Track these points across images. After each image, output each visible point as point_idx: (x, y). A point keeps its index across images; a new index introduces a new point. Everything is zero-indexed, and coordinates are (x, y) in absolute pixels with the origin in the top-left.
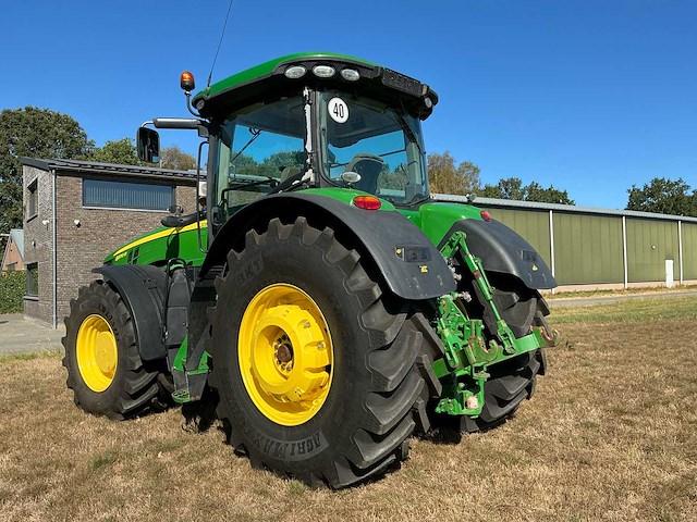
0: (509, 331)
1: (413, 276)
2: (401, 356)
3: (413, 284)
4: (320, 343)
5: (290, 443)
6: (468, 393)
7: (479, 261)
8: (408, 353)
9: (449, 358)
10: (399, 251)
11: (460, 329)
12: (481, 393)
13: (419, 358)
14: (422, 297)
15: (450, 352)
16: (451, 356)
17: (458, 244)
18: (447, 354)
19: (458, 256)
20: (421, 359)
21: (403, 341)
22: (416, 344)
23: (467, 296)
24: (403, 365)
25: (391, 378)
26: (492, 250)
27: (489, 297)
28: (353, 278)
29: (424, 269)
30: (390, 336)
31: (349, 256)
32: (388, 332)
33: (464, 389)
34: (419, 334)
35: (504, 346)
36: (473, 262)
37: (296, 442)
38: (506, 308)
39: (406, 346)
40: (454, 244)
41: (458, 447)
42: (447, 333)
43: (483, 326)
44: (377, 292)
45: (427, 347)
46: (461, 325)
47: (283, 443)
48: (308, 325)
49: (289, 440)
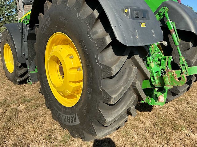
0: (185, 63)
1: (134, 29)
2: (121, 83)
3: (134, 36)
4: (79, 67)
5: (64, 115)
6: (159, 93)
7: (174, 24)
8: (127, 80)
9: (152, 80)
10: (126, 11)
11: (159, 60)
12: (166, 93)
13: (134, 83)
14: (140, 44)
15: (153, 77)
16: (154, 79)
17: (164, 15)
18: (152, 78)
19: (163, 21)
20: (135, 83)
21: (124, 73)
22: (132, 75)
23: (165, 43)
24: (122, 88)
25: (114, 96)
26: (182, 18)
27: (177, 44)
28: (94, 30)
29: (143, 25)
30: (115, 70)
31: (92, 14)
32: (113, 67)
33: (157, 91)
34: (135, 69)
35: (182, 70)
36: (171, 25)
37: (67, 116)
38: (185, 49)
39: (126, 76)
40: (161, 14)
41: (150, 113)
42: (153, 65)
43: (172, 60)
44: (108, 40)
45: (140, 75)
46: (160, 58)
47: (62, 114)
48: (72, 57)
49: (64, 113)
